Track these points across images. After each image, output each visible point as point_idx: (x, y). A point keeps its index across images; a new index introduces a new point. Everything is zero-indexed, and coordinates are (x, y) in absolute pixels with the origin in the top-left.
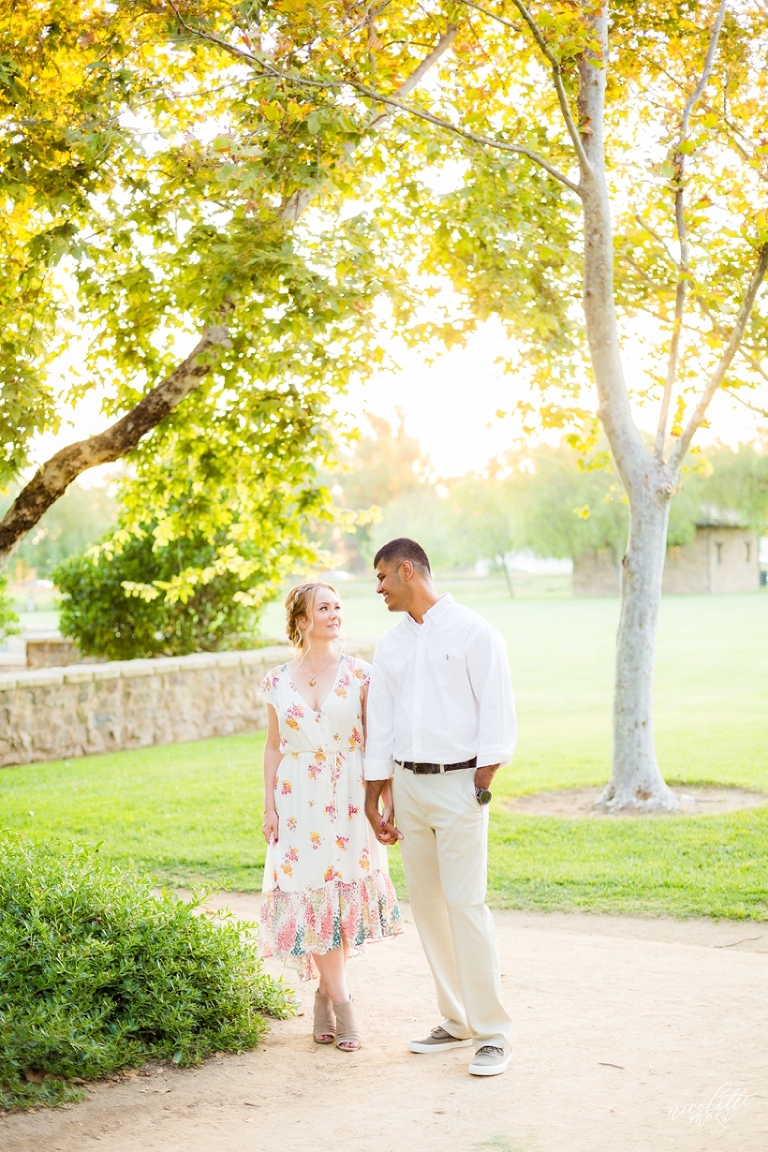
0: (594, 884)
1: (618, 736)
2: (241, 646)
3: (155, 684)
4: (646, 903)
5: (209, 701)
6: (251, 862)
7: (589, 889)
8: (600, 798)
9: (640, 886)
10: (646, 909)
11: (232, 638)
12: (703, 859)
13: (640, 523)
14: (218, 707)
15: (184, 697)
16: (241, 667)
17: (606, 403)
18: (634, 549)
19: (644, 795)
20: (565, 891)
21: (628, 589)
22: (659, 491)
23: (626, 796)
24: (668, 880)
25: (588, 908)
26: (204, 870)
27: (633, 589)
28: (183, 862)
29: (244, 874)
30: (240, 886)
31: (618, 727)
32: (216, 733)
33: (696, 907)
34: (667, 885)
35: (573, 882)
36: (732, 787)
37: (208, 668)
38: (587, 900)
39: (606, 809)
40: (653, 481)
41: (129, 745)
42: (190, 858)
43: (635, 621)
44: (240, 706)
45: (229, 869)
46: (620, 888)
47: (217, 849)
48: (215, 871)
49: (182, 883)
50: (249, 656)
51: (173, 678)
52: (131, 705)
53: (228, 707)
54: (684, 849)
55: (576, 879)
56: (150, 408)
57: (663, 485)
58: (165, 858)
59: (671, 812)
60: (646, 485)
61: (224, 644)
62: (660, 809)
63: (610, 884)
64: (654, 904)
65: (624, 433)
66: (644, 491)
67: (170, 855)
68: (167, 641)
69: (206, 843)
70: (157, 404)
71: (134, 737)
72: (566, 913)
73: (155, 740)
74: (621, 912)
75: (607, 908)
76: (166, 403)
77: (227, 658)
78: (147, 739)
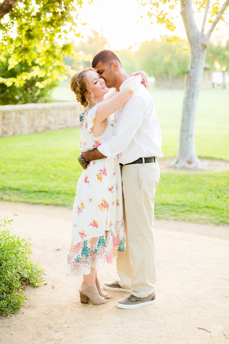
0: (177, 206)
1: (181, 140)
2: (46, 102)
3: (14, 114)
4: (200, 216)
5: (33, 121)
6: (37, 189)
7: (175, 208)
8: (173, 163)
9: (196, 207)
10: (201, 219)
11: (42, 99)
12: (219, 193)
13: (194, 58)
14: (36, 123)
15: (24, 119)
16: (44, 109)
17: (184, 8)
18: (192, 68)
19: (190, 163)
20: (165, 208)
21: (188, 83)
22: (203, 45)
23: (183, 163)
24: (208, 204)
25: (176, 218)
26: (17, 192)
27: (190, 84)
28: (10, 188)
29: (33, 195)
30: (31, 201)
31: (181, 137)
32: (36, 132)
33: (222, 219)
34: (207, 207)
35: (168, 204)
36: (221, 160)
37: (33, 109)
38: (175, 213)
39: (175, 168)
40: (201, 41)
41: (5, 135)
42: (13, 186)
43: (190, 96)
44: (44, 123)
45: (28, 192)
46: (188, 208)
47: (25, 182)
48: (21, 193)
49: (8, 199)
50: (47, 105)
51: (20, 112)
52: (5, 121)
53: (40, 123)
54: (210, 188)
55: (170, 203)
56: (4, 7)
57: (205, 43)
58: (3, 186)
59: (200, 170)
60: (198, 42)
61: (39, 101)
62: (196, 169)
63: (184, 206)
64: (204, 217)
65: (190, 21)
66: (197, 44)
67: (5, 185)
68: (20, 99)
69: (22, 179)
70: (7, 5)
71: (6, 133)
72: (167, 219)
73: (14, 134)
74: (190, 221)
75: (184, 218)
76: (10, 5)
77: (40, 105)
78: (11, 133)
